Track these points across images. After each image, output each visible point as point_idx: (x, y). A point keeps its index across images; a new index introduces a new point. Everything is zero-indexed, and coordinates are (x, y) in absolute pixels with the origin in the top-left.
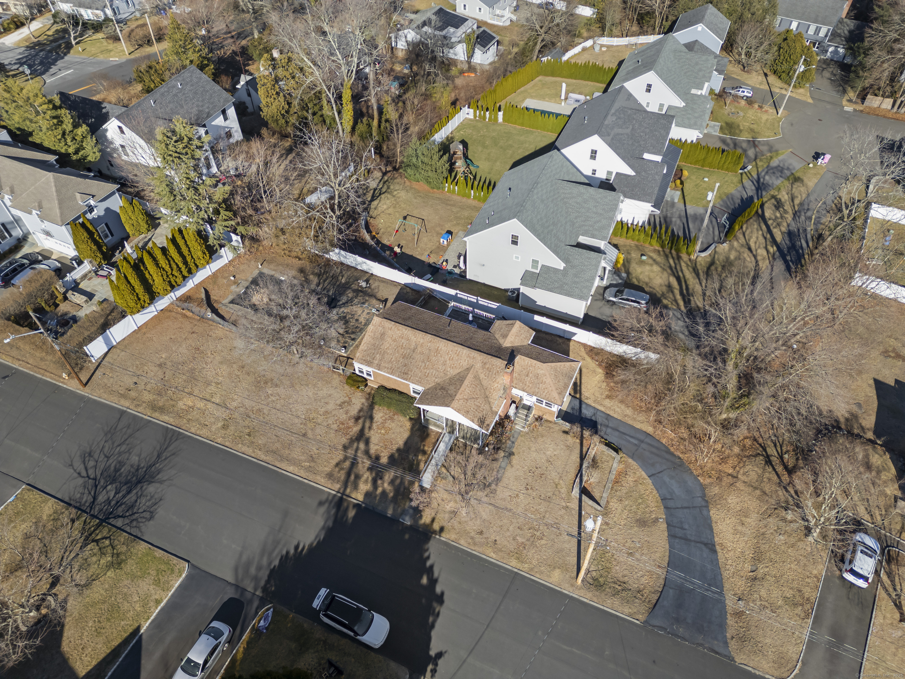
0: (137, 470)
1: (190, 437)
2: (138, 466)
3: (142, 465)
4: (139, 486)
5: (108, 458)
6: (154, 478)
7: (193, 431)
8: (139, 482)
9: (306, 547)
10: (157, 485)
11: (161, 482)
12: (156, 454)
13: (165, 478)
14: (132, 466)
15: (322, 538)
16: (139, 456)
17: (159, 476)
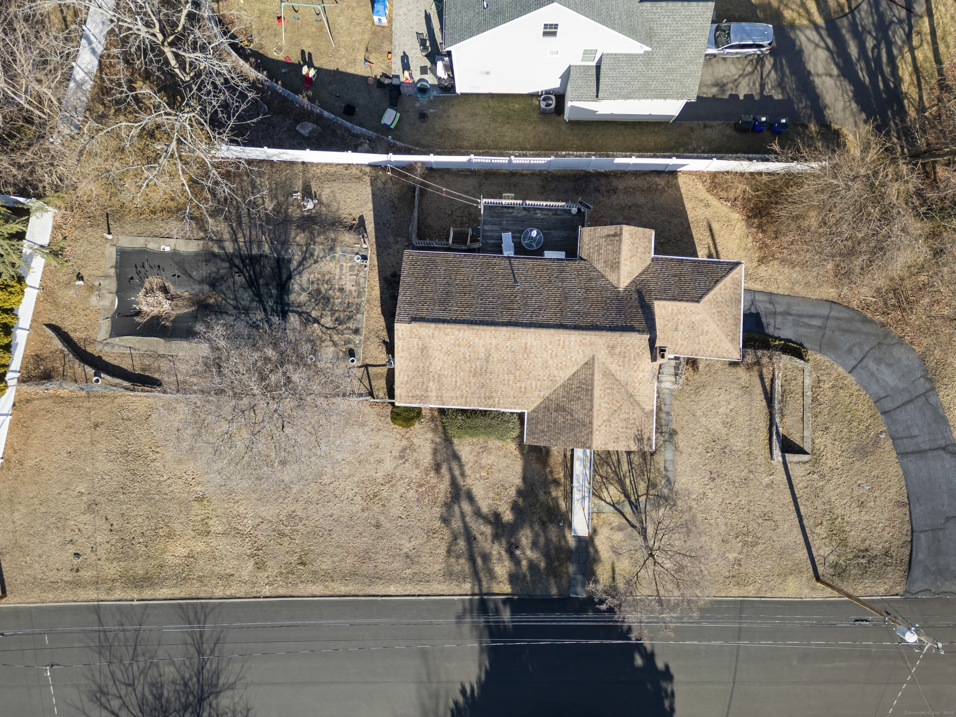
0: (186, 685)
1: (221, 604)
2: (183, 678)
3: (187, 676)
4: (205, 703)
5: (132, 685)
6: (216, 685)
7: (221, 594)
8: (201, 700)
9: (475, 686)
10: (229, 693)
11: (231, 687)
12: (192, 650)
13: (232, 680)
14: (174, 682)
15: (487, 664)
16: (173, 663)
17: (222, 681)
